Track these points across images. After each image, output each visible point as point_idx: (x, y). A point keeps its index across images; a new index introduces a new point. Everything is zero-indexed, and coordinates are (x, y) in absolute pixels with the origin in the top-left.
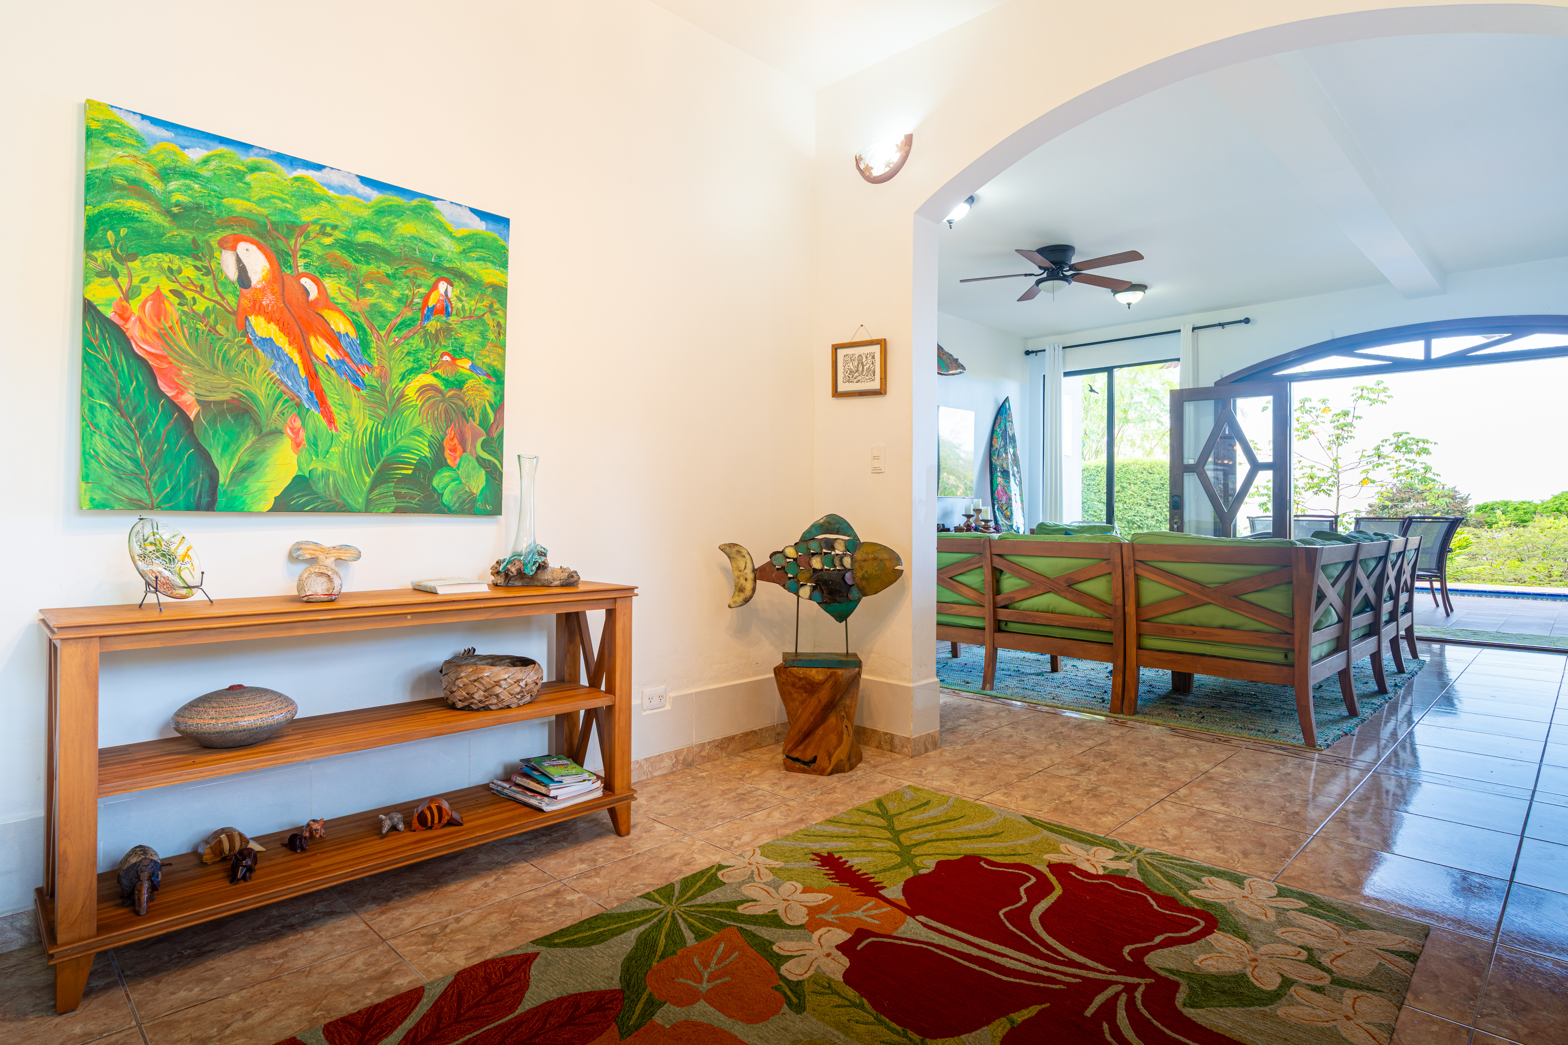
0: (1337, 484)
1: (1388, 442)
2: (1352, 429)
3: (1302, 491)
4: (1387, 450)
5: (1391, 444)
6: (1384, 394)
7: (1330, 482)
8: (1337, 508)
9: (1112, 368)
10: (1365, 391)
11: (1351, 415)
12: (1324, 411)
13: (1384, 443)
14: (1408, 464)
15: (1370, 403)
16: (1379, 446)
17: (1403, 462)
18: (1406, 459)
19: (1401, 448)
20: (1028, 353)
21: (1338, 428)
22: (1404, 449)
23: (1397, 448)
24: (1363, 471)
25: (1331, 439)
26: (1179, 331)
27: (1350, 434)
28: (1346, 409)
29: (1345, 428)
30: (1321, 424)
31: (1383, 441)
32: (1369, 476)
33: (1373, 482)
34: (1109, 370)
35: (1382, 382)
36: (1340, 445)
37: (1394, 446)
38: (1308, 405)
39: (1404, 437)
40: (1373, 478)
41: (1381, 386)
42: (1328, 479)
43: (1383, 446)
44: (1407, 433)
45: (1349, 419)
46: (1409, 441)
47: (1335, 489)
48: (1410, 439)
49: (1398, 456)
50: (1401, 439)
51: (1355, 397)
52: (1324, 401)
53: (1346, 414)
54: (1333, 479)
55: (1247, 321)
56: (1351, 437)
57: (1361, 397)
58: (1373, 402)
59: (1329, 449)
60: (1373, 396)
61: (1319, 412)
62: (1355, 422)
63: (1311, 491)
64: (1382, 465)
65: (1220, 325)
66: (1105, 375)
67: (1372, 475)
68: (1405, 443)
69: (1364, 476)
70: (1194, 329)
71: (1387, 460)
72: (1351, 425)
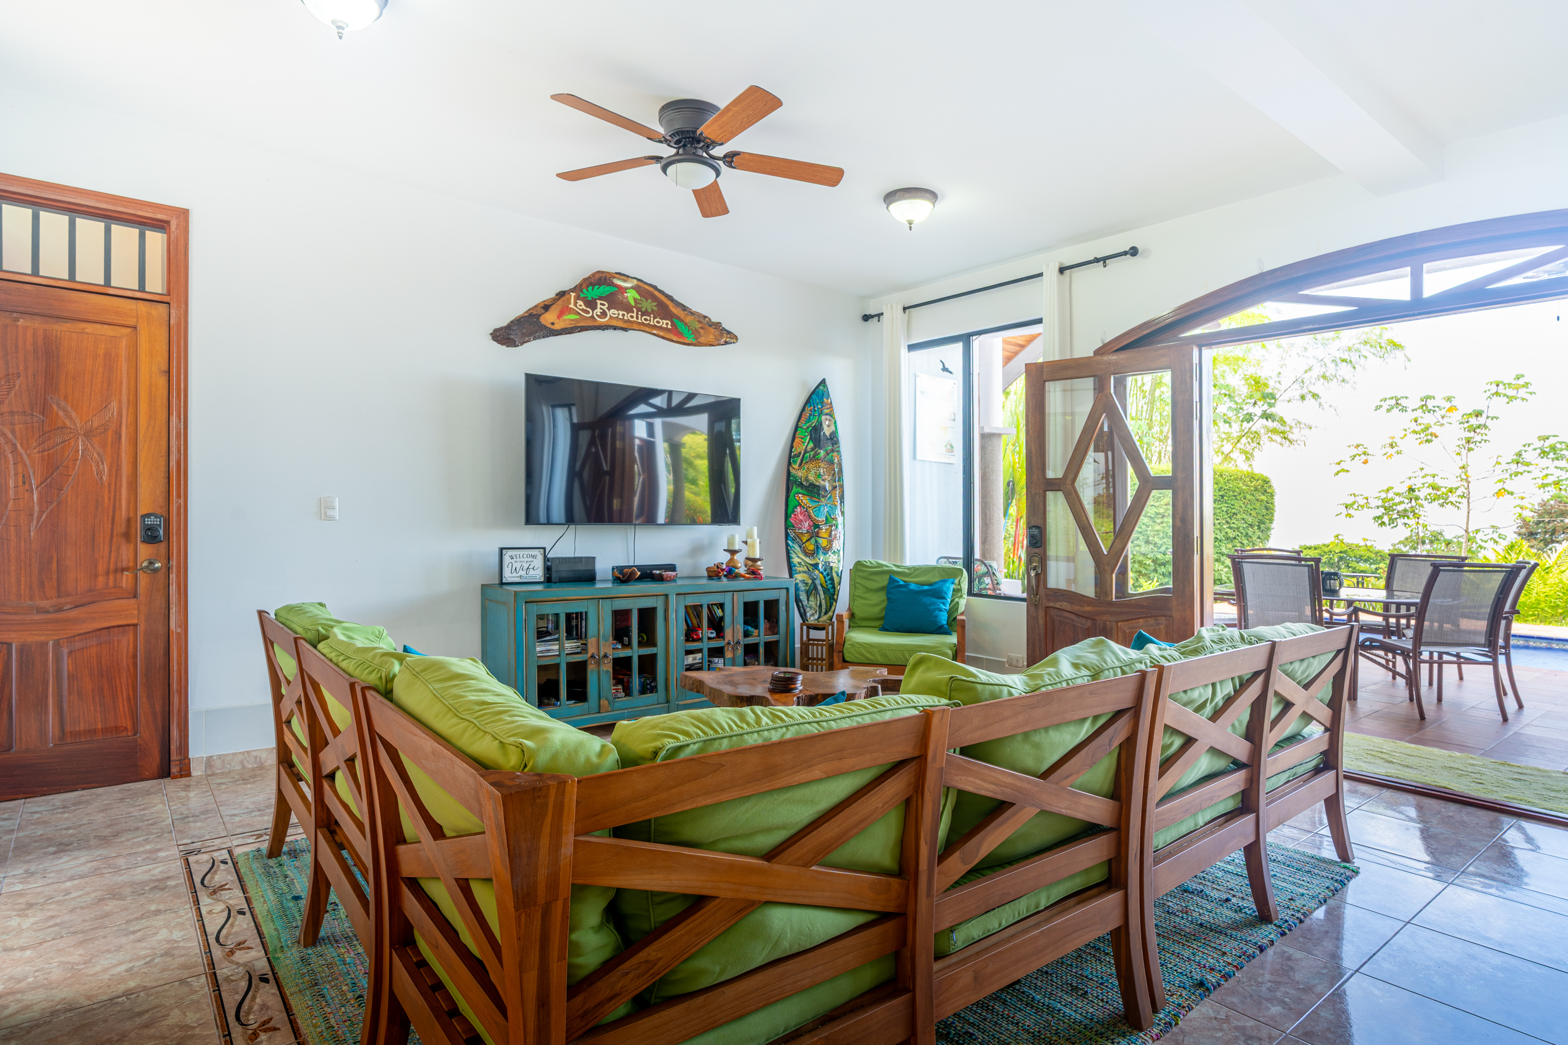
0: (1467, 496)
1: (1532, 447)
2: (1487, 431)
3: (1425, 503)
4: (1530, 456)
5: (1535, 449)
6: (1524, 390)
7: (1459, 492)
8: (1467, 524)
9: (969, 335)
10: (1501, 386)
11: (1484, 415)
12: (1450, 410)
13: (1526, 448)
14: (1558, 473)
15: (1507, 400)
16: (1521, 451)
17: (1552, 470)
18: (1556, 467)
19: (1548, 453)
20: (866, 318)
21: (1469, 431)
22: (1551, 455)
23: (1544, 454)
24: (1499, 481)
25: (1460, 443)
26: (1041, 275)
27: (1484, 438)
28: (1478, 408)
29: (1478, 431)
30: (1447, 425)
31: (1524, 446)
32: (1506, 486)
33: (1512, 494)
34: (966, 339)
35: (1523, 376)
36: (1469, 450)
37: (1539, 451)
38: (1430, 404)
39: (1552, 441)
40: (1510, 490)
41: (1521, 381)
42: (1457, 489)
43: (1526, 451)
44: (1555, 436)
45: (1482, 420)
46: (1558, 446)
47: (1465, 501)
48: (1561, 443)
49: (1545, 462)
50: (1548, 443)
51: (1488, 394)
52: (1449, 399)
53: (1478, 414)
54: (1462, 489)
55: (1134, 252)
56: (1485, 441)
57: (1497, 394)
58: (1511, 399)
59: (1459, 454)
60: (1511, 392)
61: (1443, 412)
62: (1489, 423)
63: (1436, 503)
64: (1522, 474)
65: (1097, 260)
66: (959, 346)
67: (1509, 486)
68: (1553, 448)
69: (1500, 486)
70: (1062, 270)
71: (1530, 468)
72: (1485, 426)
